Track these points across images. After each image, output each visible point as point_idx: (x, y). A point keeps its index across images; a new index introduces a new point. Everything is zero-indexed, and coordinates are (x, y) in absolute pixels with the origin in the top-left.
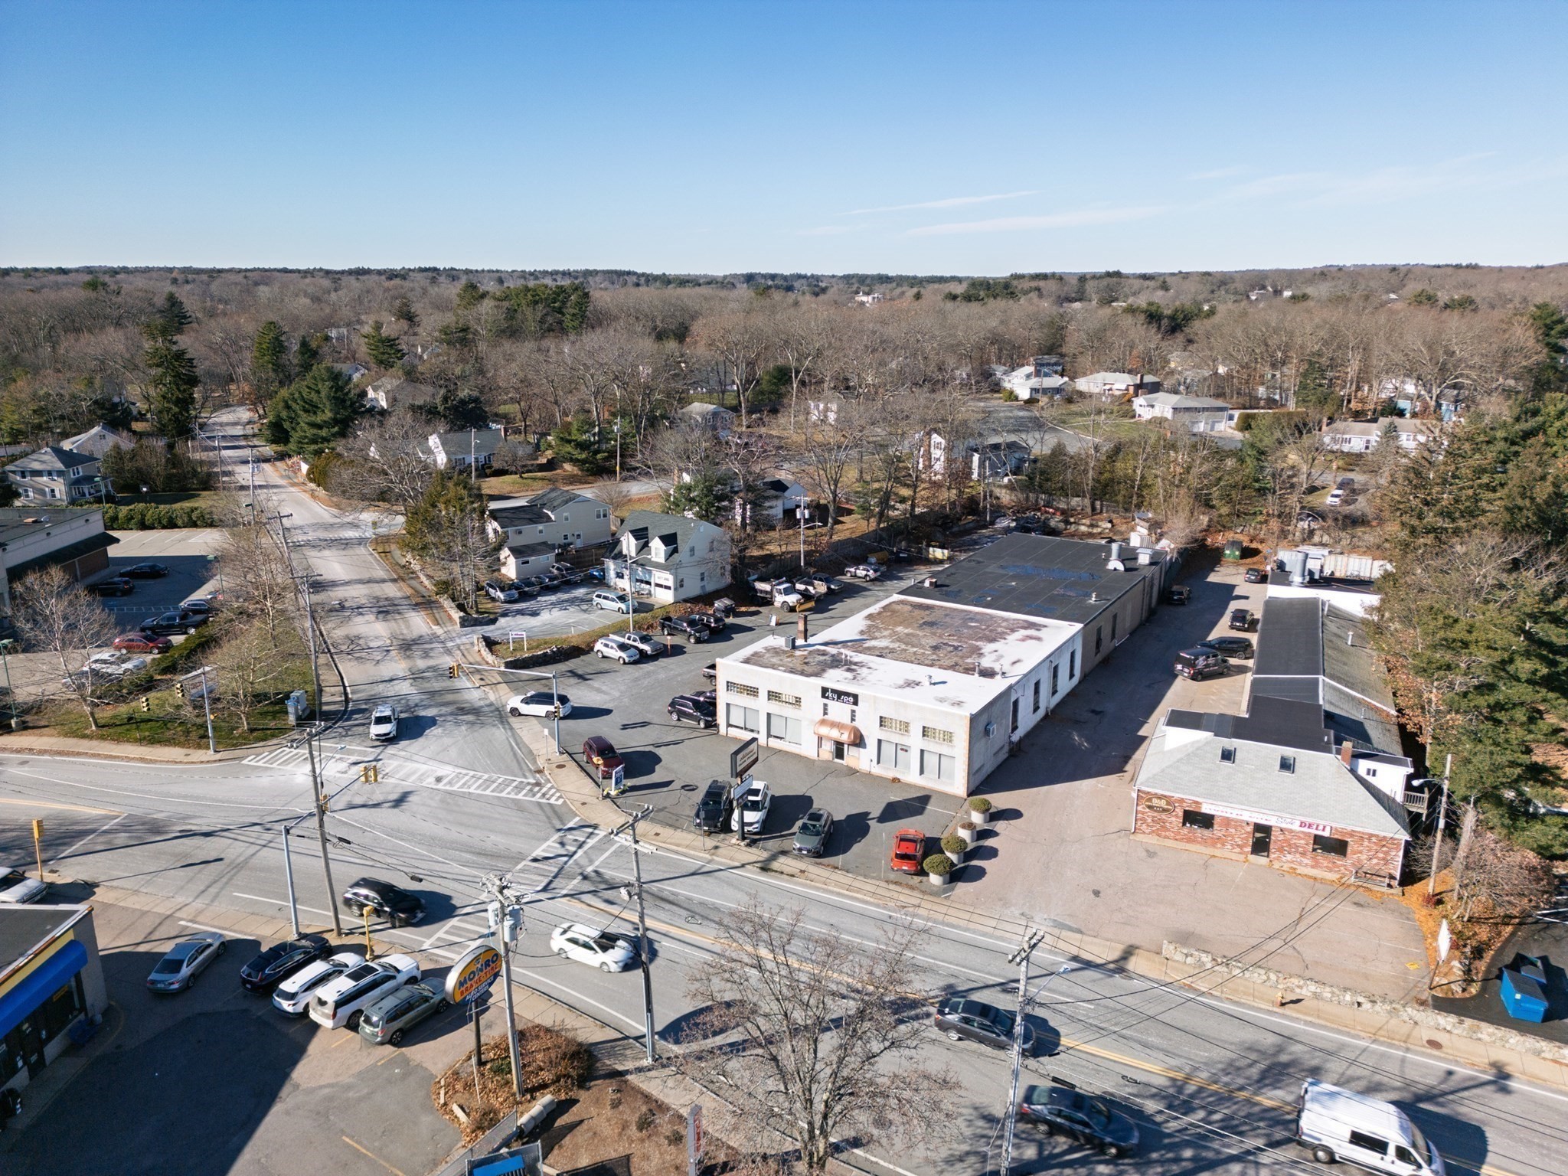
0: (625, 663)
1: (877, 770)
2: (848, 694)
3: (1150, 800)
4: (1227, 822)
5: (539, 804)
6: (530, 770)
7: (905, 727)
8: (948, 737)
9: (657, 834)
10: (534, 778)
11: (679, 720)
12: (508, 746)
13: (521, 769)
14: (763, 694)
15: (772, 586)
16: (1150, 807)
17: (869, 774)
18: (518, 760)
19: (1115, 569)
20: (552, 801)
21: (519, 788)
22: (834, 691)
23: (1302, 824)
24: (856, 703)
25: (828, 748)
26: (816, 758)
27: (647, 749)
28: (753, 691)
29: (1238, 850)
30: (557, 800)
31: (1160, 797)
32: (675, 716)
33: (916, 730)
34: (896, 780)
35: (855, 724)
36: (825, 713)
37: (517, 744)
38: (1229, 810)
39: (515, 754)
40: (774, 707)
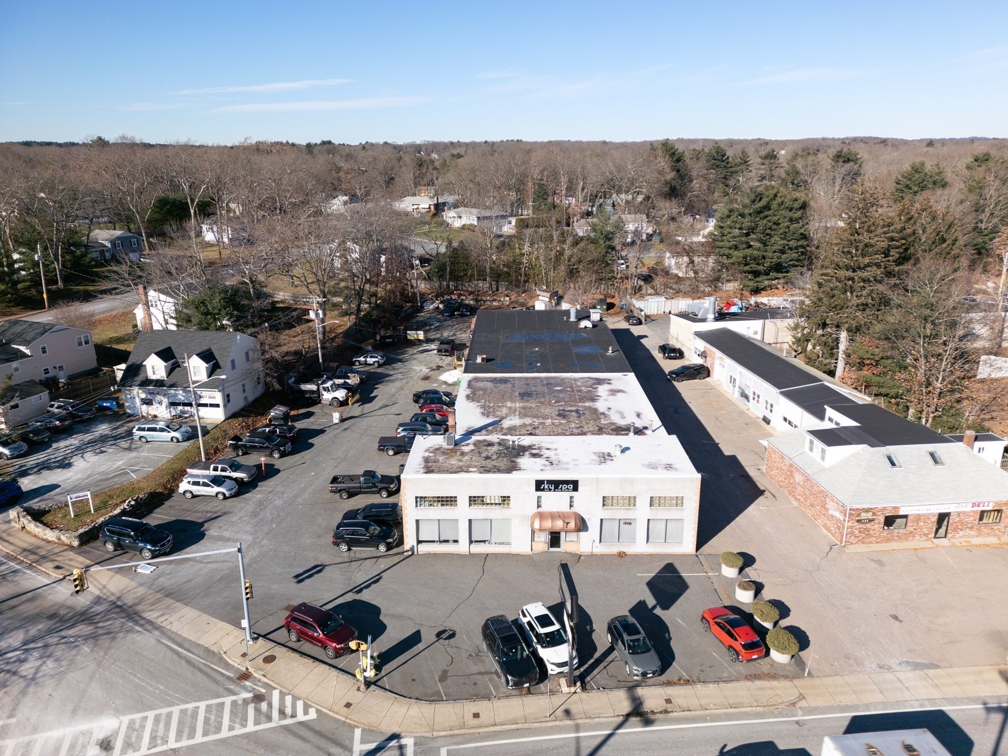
0: (225, 498)
1: (599, 549)
2: (567, 482)
3: (859, 515)
4: (918, 518)
5: (286, 728)
6: (229, 678)
7: (631, 501)
8: (679, 502)
9: (476, 715)
10: (245, 689)
11: (349, 549)
12: (169, 653)
13: (216, 682)
14: (463, 501)
15: (318, 385)
16: (858, 521)
17: (592, 556)
18: (200, 670)
19: (586, 327)
20: (301, 717)
21: (240, 717)
22: (550, 482)
23: (974, 505)
24: (576, 489)
25: (543, 539)
26: (531, 553)
27: (349, 597)
28: (449, 501)
29: (925, 538)
30: (306, 713)
31: (867, 511)
32: (344, 547)
33: (643, 503)
34: (621, 555)
35: (576, 509)
36: (539, 506)
37: (180, 645)
38: (921, 508)
39: (189, 662)
40: (478, 512)
